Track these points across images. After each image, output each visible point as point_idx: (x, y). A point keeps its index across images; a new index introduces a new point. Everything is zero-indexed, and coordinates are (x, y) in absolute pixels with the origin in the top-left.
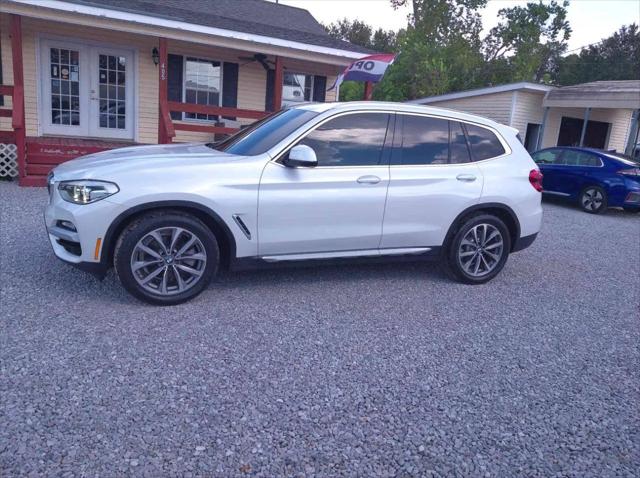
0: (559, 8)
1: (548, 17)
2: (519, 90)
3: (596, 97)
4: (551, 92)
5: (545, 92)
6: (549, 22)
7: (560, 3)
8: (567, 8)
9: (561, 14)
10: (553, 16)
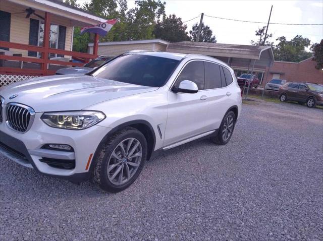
0: (161, 5)
1: (156, 8)
2: (155, 43)
3: (190, 49)
4: (169, 45)
5: (166, 45)
6: (156, 11)
7: (162, 3)
8: (165, 5)
9: (163, 8)
10: (159, 8)
